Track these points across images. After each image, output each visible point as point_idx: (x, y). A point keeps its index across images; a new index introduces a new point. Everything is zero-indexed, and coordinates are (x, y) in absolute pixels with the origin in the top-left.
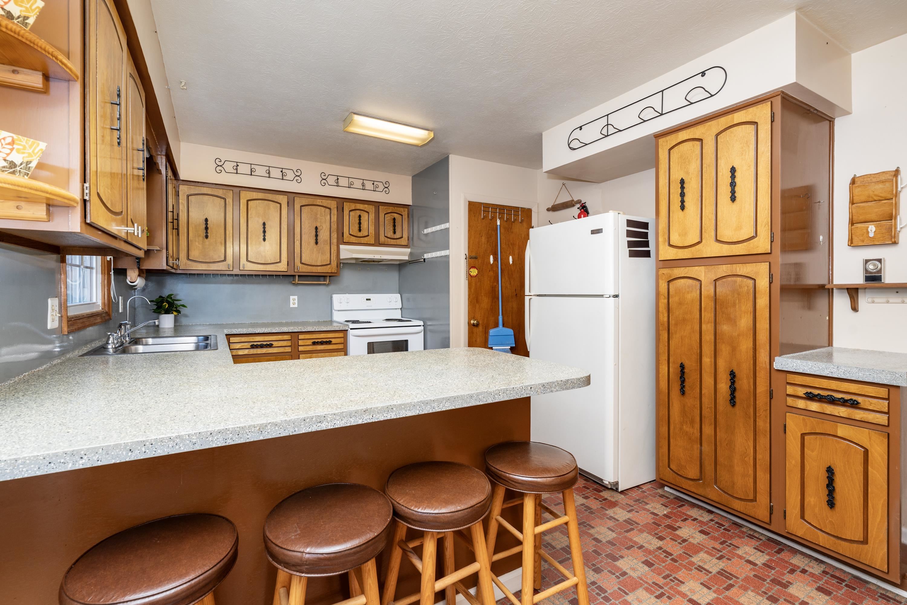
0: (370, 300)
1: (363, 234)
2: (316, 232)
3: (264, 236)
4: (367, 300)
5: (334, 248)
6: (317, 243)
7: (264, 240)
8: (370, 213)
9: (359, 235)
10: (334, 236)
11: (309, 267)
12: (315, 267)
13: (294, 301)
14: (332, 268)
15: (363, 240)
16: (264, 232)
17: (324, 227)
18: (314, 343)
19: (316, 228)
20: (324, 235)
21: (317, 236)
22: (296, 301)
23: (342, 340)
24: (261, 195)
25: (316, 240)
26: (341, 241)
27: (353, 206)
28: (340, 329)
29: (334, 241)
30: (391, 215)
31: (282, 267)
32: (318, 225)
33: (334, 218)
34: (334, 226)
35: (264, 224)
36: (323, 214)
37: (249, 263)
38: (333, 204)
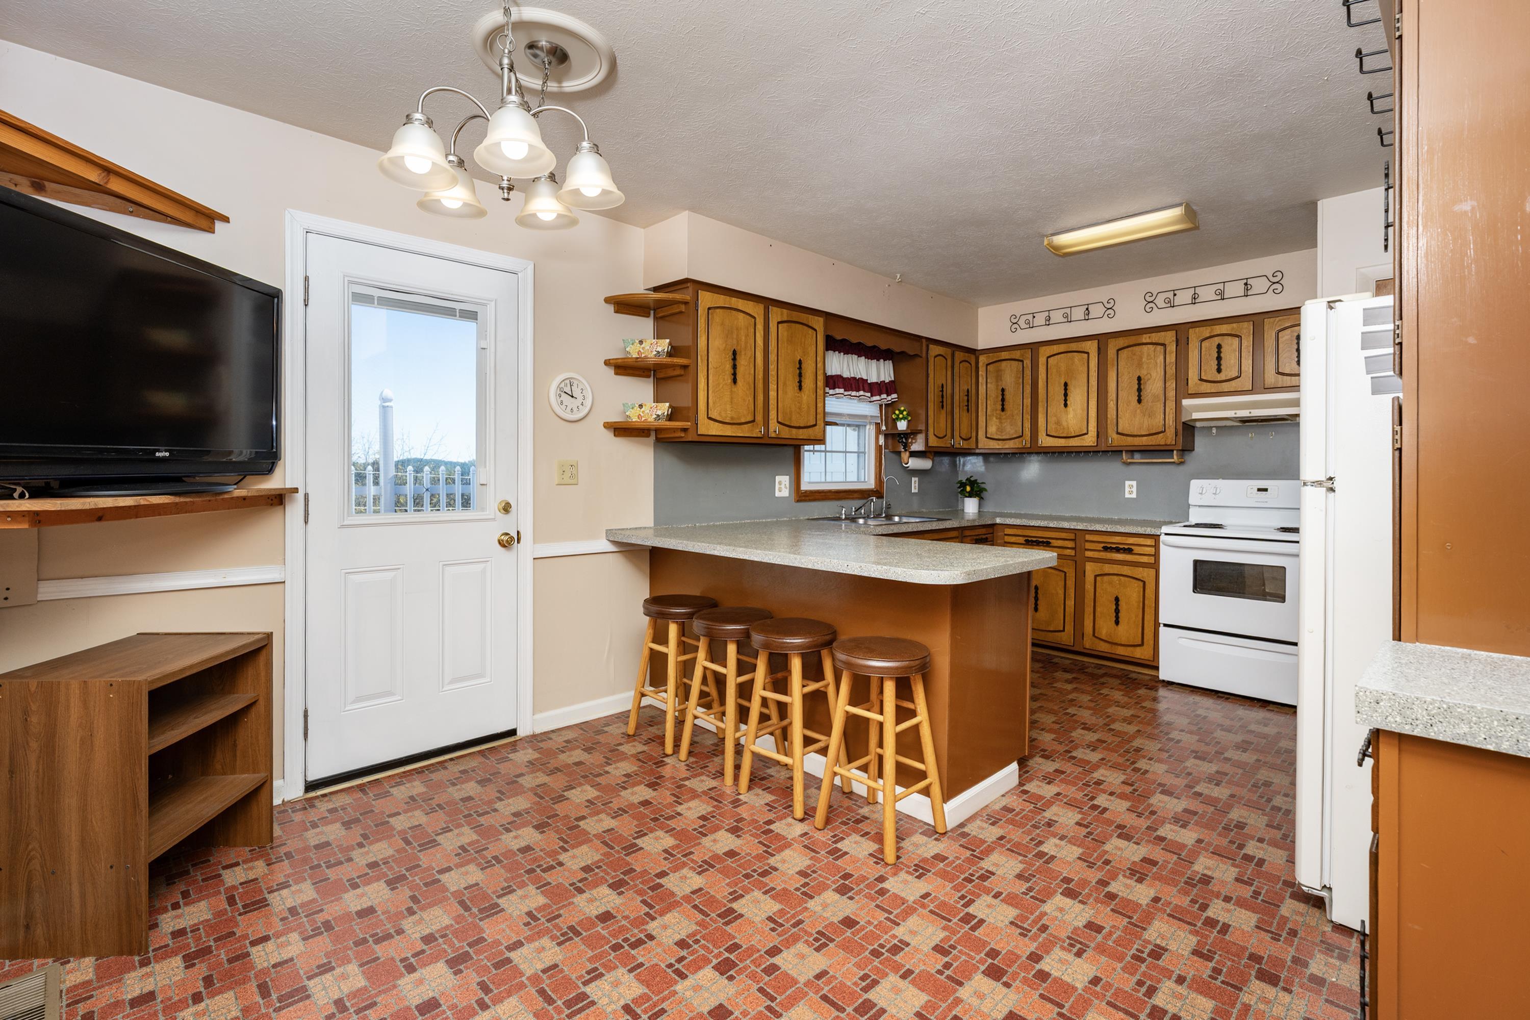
0: (1266, 490)
1: (1226, 376)
2: (1139, 384)
3: (1066, 400)
4: (1259, 490)
5: (1171, 405)
6: (1139, 401)
7: (1066, 405)
8: (1243, 336)
9: (1219, 379)
10: (1171, 385)
11: (1129, 439)
12: (1138, 438)
13: (1131, 489)
14: (1167, 438)
15: (1226, 387)
16: (1066, 395)
17: (1154, 375)
18: (1106, 549)
19: (1139, 379)
20: (1154, 387)
21: (1139, 390)
22: (1134, 489)
23: (1151, 550)
24: (1062, 347)
25: (1139, 396)
26: (1183, 391)
27: (1206, 332)
28: (1147, 533)
29: (1171, 394)
30: (1292, 332)
31: (1090, 440)
32: (1143, 373)
33: (1171, 358)
34: (1171, 371)
35: (1066, 385)
36: (1152, 356)
37: (1048, 438)
38: (1169, 337)
